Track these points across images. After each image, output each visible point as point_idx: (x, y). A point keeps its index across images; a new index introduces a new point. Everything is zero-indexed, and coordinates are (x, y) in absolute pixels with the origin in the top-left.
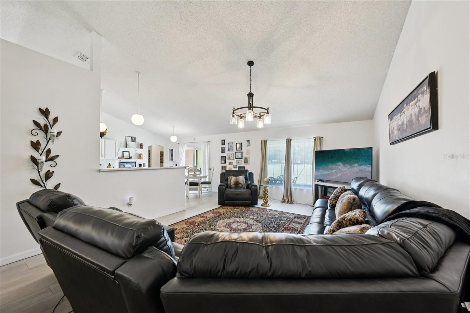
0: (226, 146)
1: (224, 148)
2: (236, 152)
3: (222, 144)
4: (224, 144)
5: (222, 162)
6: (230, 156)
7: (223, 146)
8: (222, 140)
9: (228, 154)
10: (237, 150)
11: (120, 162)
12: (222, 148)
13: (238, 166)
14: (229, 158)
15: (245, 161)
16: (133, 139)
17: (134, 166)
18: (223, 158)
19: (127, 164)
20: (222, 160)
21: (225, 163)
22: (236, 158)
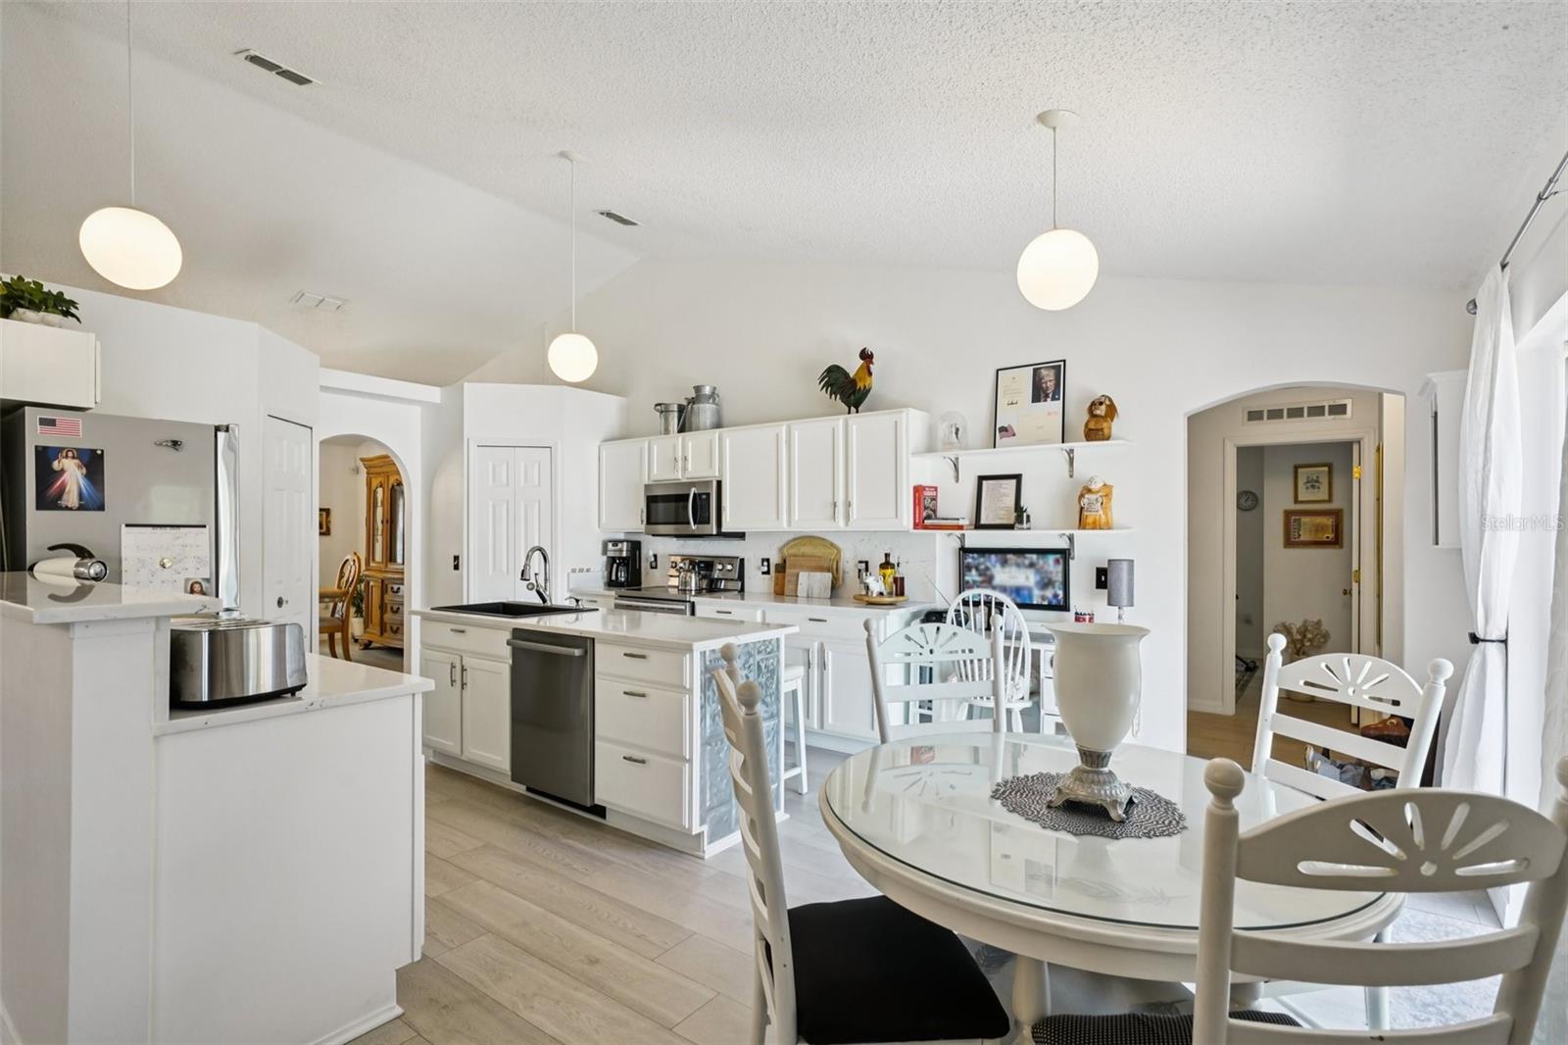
11: (964, 551)
16: (1048, 376)
17: (1059, 578)
19: (1004, 563)
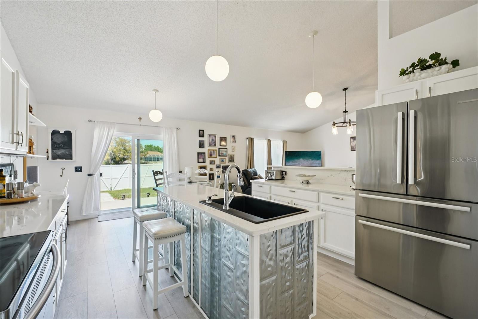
0: (206, 139)
1: (203, 141)
2: (219, 148)
3: (200, 136)
4: (203, 136)
5: (199, 161)
6: (211, 152)
7: (201, 139)
8: (200, 130)
9: (208, 150)
10: (220, 146)
12: (199, 140)
13: (222, 165)
14: (211, 155)
15: (231, 159)
18: (201, 155)
20: (200, 158)
21: (204, 162)
22: (219, 156)
